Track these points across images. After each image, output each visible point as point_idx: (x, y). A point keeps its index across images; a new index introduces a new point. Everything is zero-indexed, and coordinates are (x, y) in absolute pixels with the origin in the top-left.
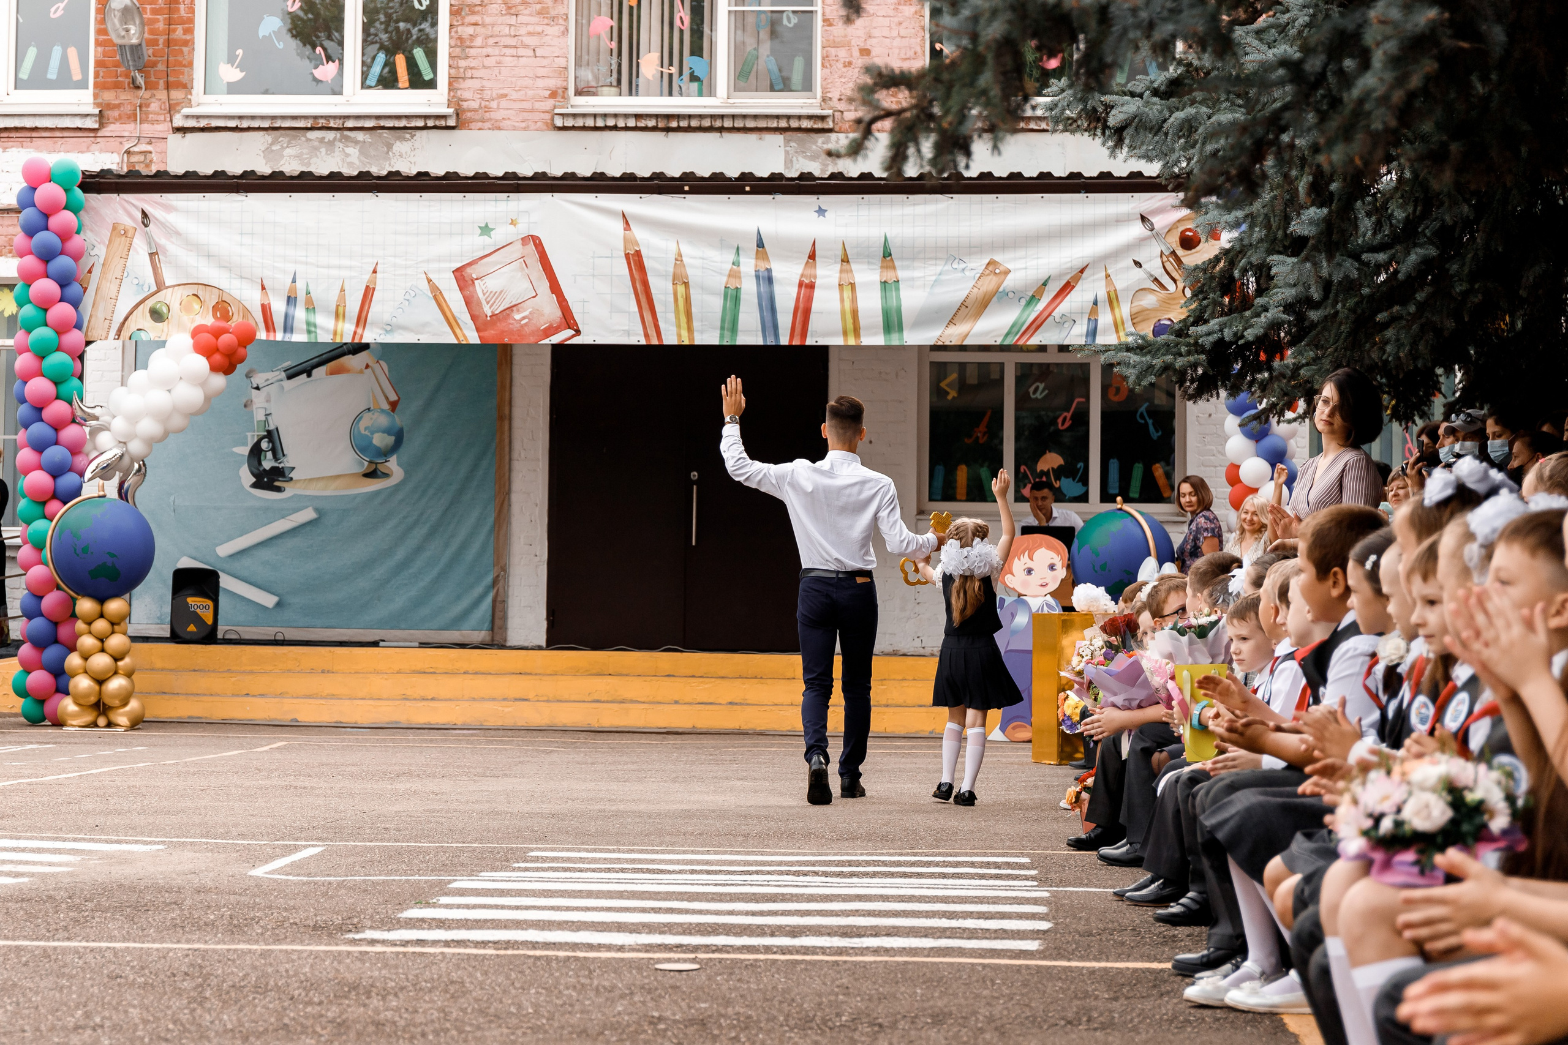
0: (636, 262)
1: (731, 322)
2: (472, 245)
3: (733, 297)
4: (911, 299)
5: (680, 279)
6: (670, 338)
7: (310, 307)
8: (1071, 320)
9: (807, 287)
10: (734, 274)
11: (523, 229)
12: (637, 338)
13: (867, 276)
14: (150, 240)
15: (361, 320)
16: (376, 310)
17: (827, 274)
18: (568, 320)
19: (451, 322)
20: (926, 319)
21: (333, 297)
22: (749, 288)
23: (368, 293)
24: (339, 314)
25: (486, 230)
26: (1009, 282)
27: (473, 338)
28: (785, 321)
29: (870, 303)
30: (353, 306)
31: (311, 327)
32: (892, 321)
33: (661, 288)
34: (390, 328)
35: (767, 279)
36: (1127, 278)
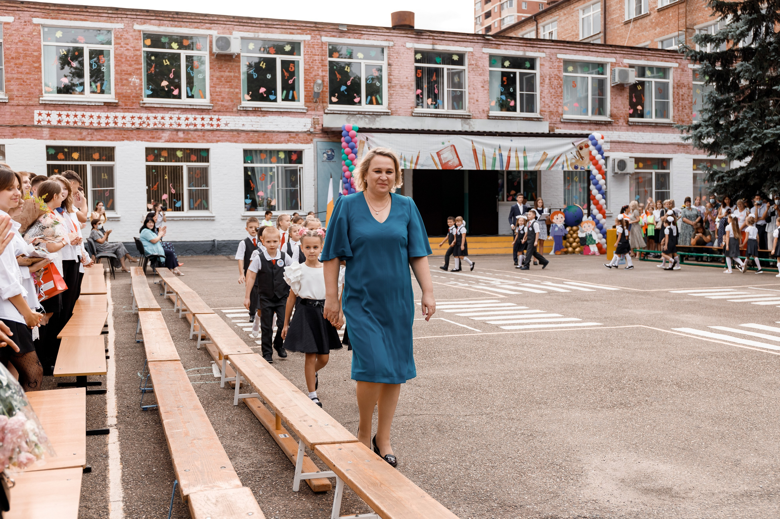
0: (475, 151)
1: (494, 165)
2: (441, 147)
3: (494, 159)
4: (530, 160)
5: (484, 155)
6: (481, 169)
7: (405, 160)
8: (559, 165)
9: (509, 157)
10: (495, 154)
11: (451, 143)
12: (475, 169)
13: (521, 155)
14: (368, 144)
15: (416, 164)
16: (419, 162)
17: (513, 154)
18: (460, 164)
19: (436, 164)
20: (532, 164)
21: (410, 158)
22: (498, 157)
23: (418, 157)
24: (411, 162)
25: (443, 143)
26: (548, 156)
27: (440, 168)
28: (505, 165)
29: (521, 161)
30: (415, 160)
31: (405, 165)
32: (525, 165)
33: (480, 157)
34: (423, 165)
35: (501, 155)
36: (570, 156)
